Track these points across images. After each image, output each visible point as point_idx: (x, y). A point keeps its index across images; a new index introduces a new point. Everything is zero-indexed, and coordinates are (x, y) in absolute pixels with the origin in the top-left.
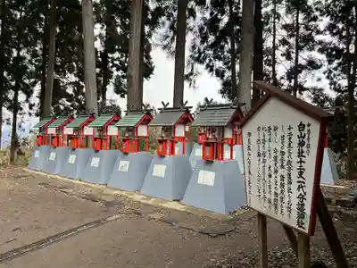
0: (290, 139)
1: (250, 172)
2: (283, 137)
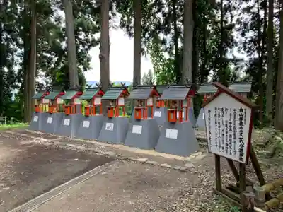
0: (235, 115)
2: (231, 115)
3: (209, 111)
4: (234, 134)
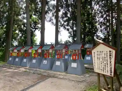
0: (107, 54)
1: (95, 63)
2: (105, 54)
4: (107, 63)
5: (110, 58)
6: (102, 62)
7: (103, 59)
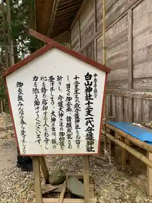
0: (76, 86)
1: (23, 122)
2: (69, 86)
3: (20, 84)
4: (77, 116)
5: (88, 98)
6: (56, 114)
7: (60, 104)
